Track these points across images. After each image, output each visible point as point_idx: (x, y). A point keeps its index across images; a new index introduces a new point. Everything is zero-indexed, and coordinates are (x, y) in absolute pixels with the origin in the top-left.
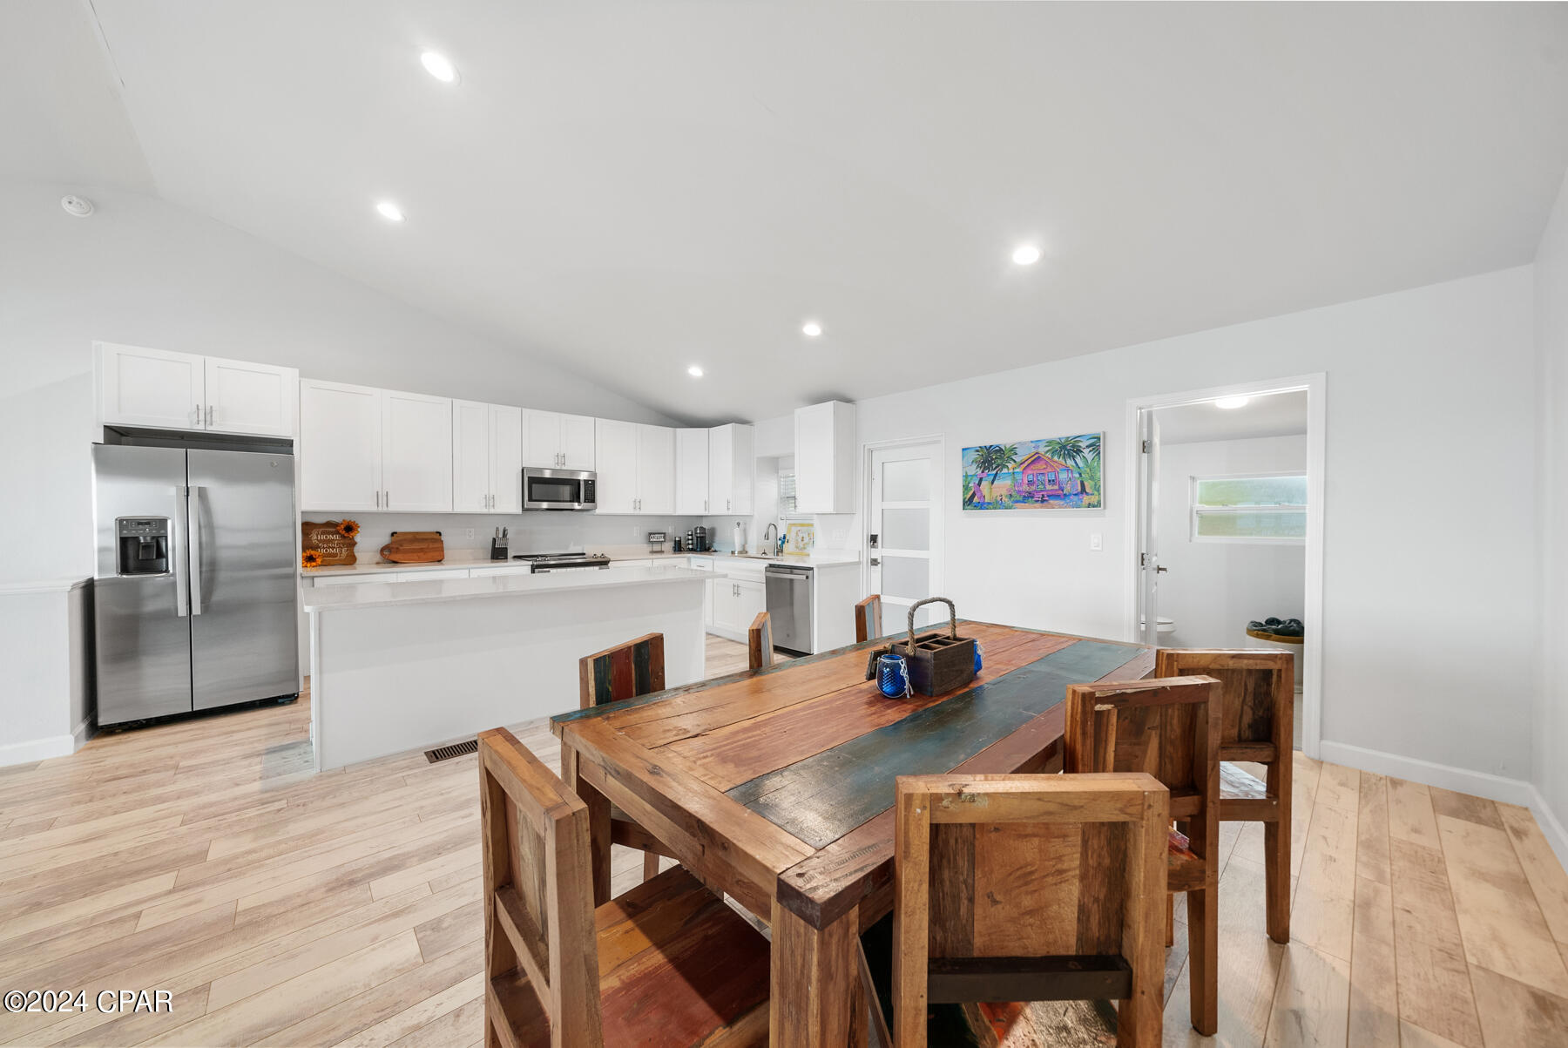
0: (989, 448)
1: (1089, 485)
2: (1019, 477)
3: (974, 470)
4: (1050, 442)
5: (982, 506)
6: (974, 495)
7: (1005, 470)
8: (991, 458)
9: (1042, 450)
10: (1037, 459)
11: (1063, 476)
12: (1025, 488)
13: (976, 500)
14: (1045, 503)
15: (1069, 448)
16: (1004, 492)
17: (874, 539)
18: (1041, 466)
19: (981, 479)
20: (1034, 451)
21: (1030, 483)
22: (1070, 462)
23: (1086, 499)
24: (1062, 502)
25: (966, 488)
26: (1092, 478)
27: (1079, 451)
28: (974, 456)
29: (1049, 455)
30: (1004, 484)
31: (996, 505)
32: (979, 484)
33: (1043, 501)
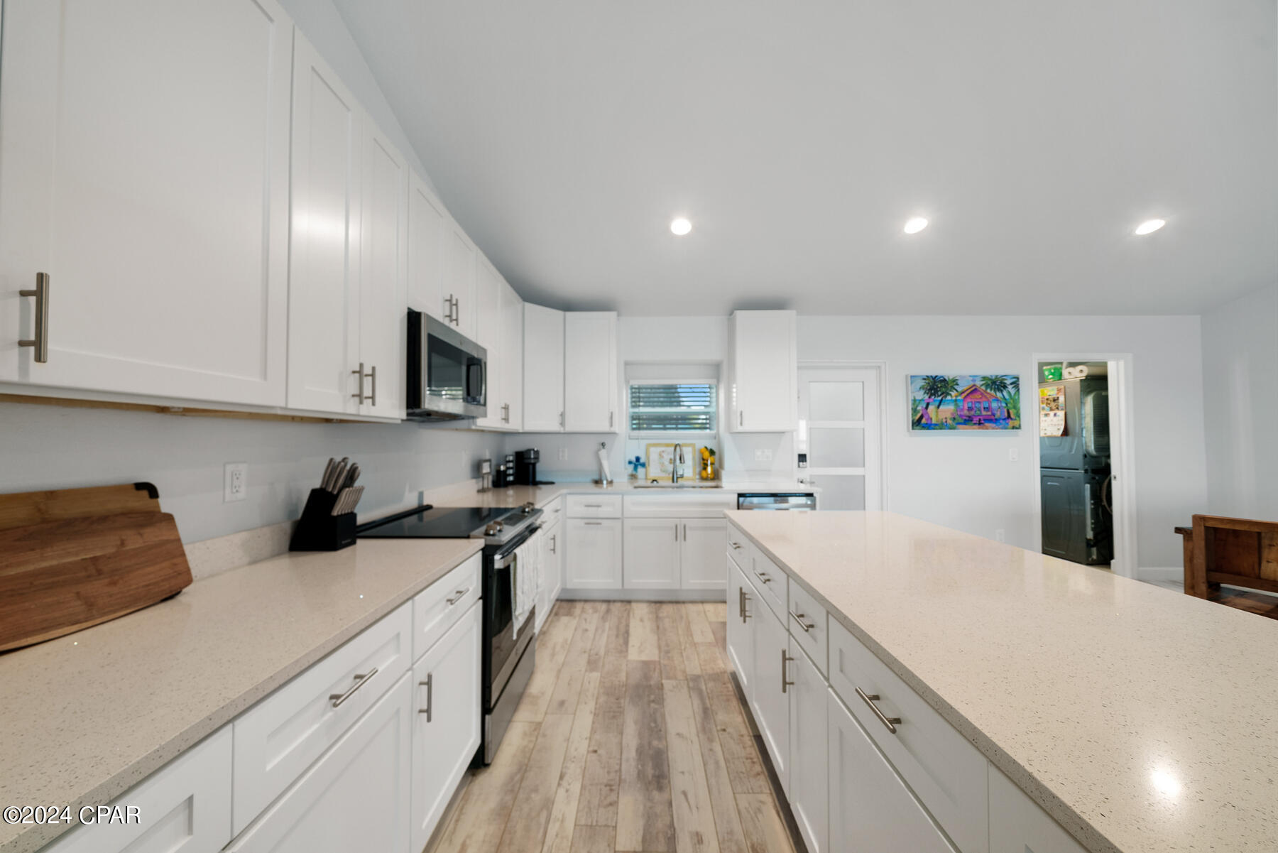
0: (934, 378)
1: (1012, 412)
2: (961, 404)
3: (921, 395)
4: (984, 378)
5: (929, 426)
6: (922, 417)
7: (949, 398)
8: (937, 387)
9: (979, 383)
10: (975, 390)
11: (994, 405)
12: (966, 412)
13: (924, 421)
14: (982, 426)
15: (997, 384)
16: (949, 416)
17: (802, 458)
18: (977, 396)
19: (928, 404)
20: (972, 384)
21: (970, 409)
22: (999, 395)
23: (1011, 423)
24: (994, 425)
25: (915, 411)
26: (1015, 407)
27: (1005, 387)
28: (922, 383)
29: (983, 388)
30: (947, 410)
31: (941, 426)
32: (927, 408)
33: (980, 424)
